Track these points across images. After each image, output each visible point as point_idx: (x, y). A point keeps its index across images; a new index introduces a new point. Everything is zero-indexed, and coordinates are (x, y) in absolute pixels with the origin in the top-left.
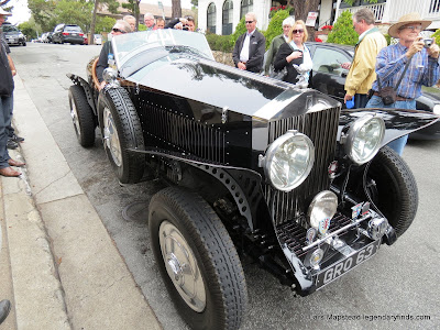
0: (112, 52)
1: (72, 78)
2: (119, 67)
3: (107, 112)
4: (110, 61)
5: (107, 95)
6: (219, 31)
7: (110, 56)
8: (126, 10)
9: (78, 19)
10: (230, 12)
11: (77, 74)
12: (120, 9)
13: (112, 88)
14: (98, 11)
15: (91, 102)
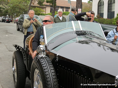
0: (43, 34)
1: (16, 46)
2: (46, 43)
3: (37, 71)
4: (41, 40)
5: (39, 62)
6: (105, 16)
7: (42, 37)
8: (48, 4)
9: (20, 9)
10: (113, 5)
11: (18, 45)
12: (45, 3)
13: (42, 58)
14: (32, 5)
15: (25, 62)
